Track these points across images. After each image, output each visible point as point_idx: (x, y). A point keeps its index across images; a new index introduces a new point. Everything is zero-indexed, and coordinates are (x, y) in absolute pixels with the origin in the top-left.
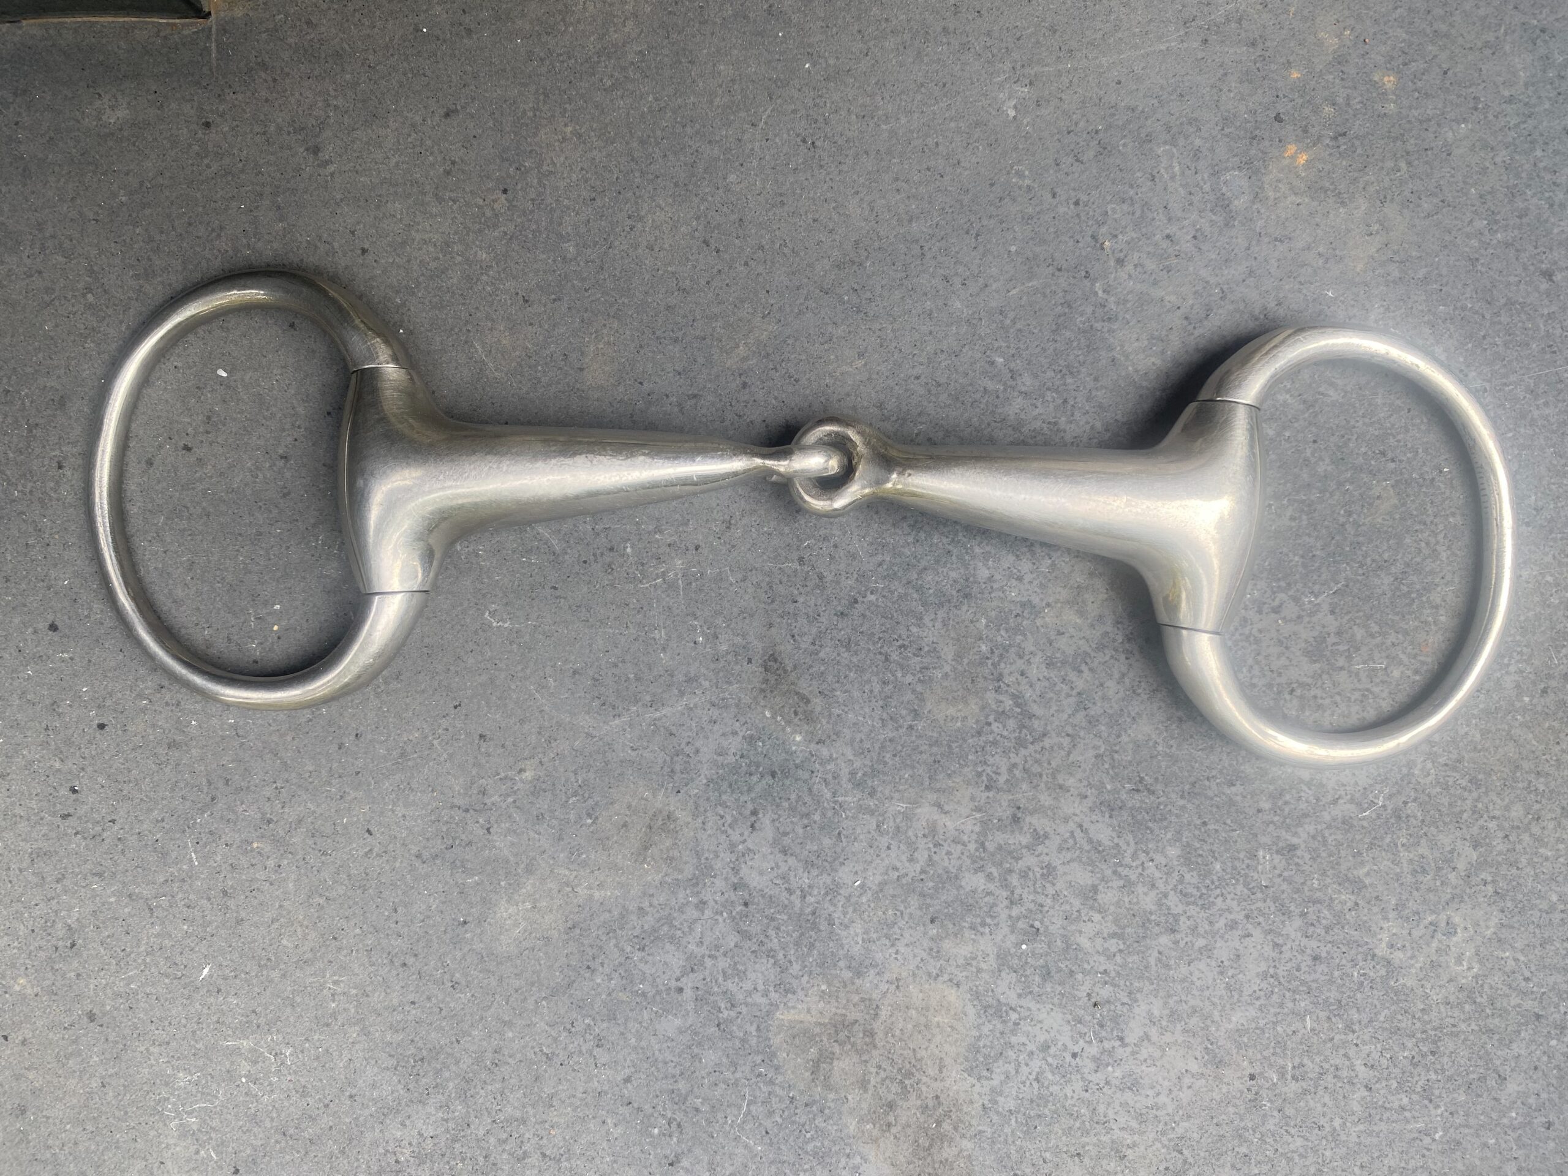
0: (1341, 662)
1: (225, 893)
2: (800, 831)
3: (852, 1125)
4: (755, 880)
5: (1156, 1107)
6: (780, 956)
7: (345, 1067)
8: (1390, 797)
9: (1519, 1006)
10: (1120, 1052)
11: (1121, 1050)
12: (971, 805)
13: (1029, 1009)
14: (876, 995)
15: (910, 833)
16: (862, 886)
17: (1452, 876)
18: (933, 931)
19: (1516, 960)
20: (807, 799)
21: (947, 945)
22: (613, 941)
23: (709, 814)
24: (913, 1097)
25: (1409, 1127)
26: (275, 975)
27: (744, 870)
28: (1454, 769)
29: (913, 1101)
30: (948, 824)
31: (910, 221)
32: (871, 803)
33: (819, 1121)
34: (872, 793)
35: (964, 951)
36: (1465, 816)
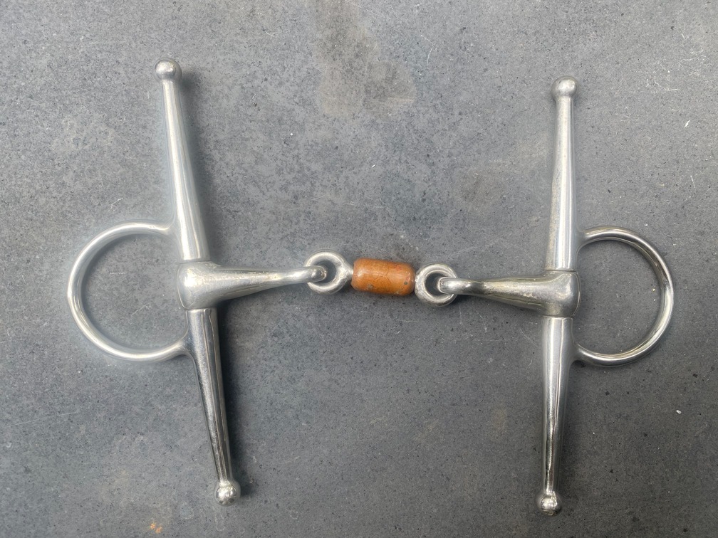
0: (132, 276)
1: (678, 162)
2: (401, 191)
3: (376, 46)
4: (424, 167)
5: (225, 54)
6: (411, 130)
7: (621, 77)
8: (107, 208)
9: (41, 103)
10: (243, 81)
11: (243, 82)
12: (317, 204)
13: (289, 103)
14: (364, 111)
15: (347, 190)
16: (371, 165)
17: (76, 168)
18: (336, 143)
19: (42, 126)
20: (398, 207)
21: (330, 136)
22: (493, 138)
23: (446, 200)
24: (346, 60)
25: (97, 42)
26: (654, 123)
27: (429, 172)
28: (75, 222)
29: (346, 58)
30: (329, 195)
31: (348, 492)
32: (367, 205)
33: (393, 49)
34: (367, 209)
35: (321, 133)
36: (69, 198)
